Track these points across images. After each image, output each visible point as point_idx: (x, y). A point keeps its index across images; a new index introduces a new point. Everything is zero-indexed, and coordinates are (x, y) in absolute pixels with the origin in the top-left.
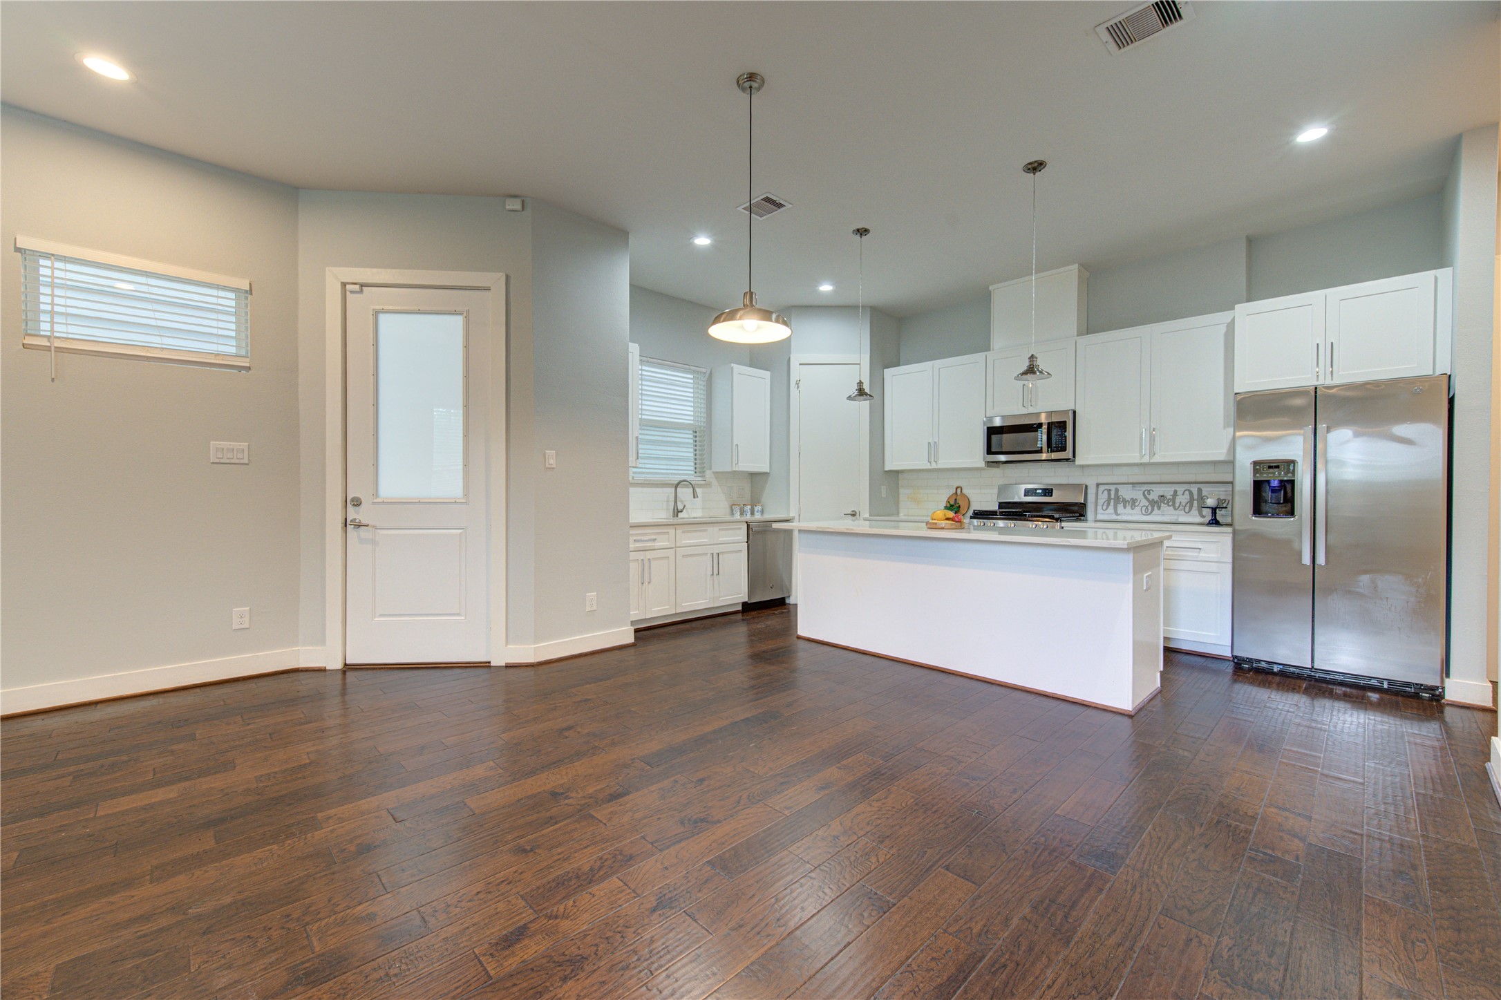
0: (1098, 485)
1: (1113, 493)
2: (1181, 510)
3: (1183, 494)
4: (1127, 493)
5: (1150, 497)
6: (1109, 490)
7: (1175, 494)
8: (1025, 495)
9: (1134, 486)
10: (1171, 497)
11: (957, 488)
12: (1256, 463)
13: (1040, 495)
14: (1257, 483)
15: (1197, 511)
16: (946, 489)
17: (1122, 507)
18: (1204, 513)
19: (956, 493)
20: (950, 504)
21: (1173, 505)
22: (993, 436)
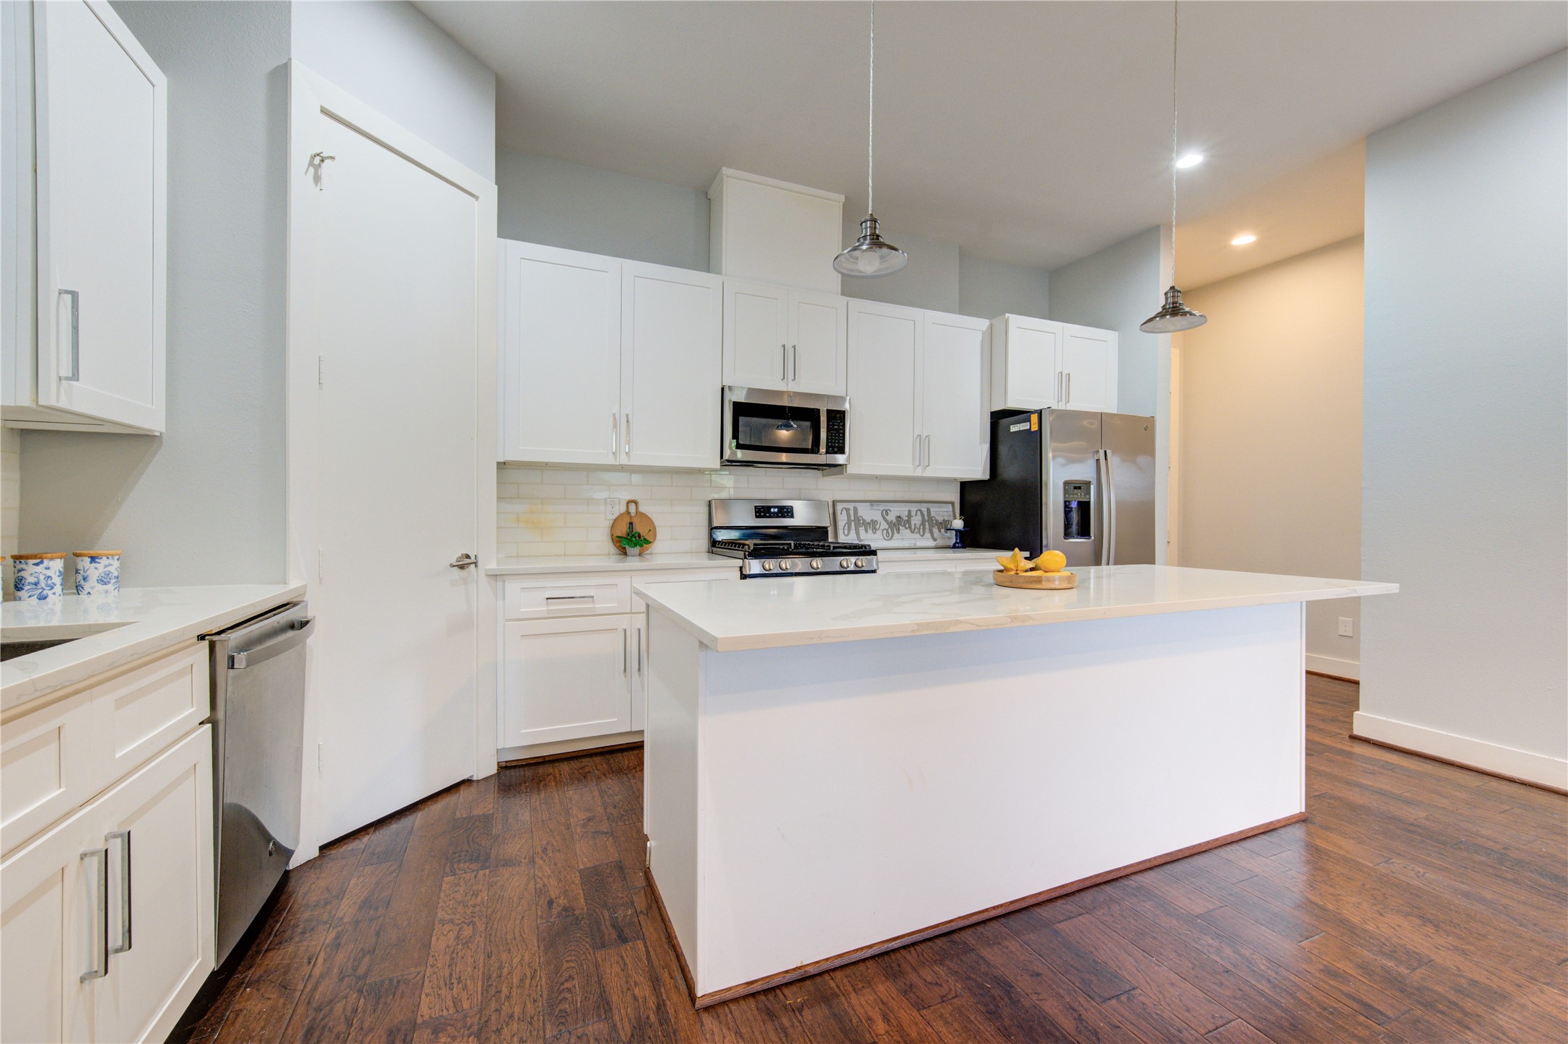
0: (835, 503)
1: (851, 513)
2: (916, 533)
3: (916, 515)
4: (865, 513)
5: (889, 518)
6: (847, 510)
7: (909, 515)
8: (757, 517)
9: (872, 505)
10: (907, 518)
11: (628, 503)
12: (1066, 483)
13: (776, 515)
14: (1065, 502)
15: (929, 534)
16: (606, 504)
17: (864, 531)
18: (935, 535)
19: (628, 513)
20: (622, 530)
21: (910, 528)
22: (741, 419)
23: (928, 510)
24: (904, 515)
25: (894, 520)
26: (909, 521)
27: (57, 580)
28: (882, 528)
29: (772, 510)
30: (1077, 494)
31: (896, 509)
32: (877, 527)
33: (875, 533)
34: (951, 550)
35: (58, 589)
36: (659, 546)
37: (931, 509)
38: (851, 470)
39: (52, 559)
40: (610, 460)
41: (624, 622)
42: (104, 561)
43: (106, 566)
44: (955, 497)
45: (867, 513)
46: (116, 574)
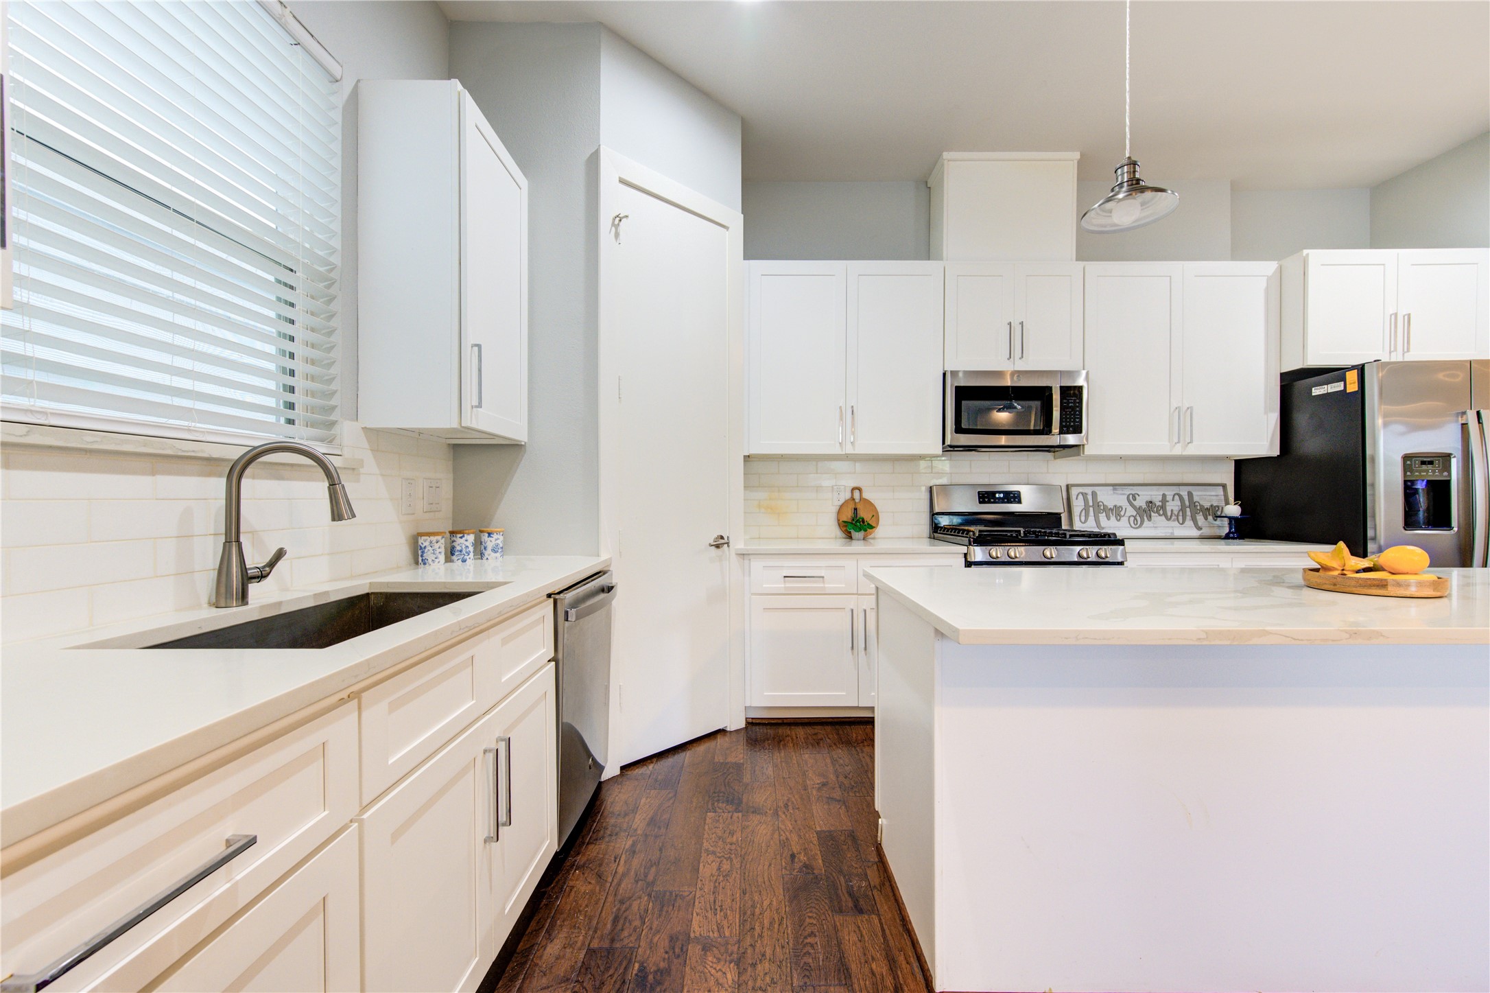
0: (1070, 487)
1: (1090, 497)
2: (1174, 521)
3: (1173, 500)
4: (1106, 498)
5: (1137, 503)
6: (1084, 495)
7: (1164, 500)
8: (980, 502)
9: (1114, 489)
10: (1160, 504)
11: (853, 489)
12: (1406, 458)
13: (1001, 501)
14: (1405, 482)
15: (1192, 523)
16: (833, 491)
17: (1105, 518)
18: (1200, 524)
19: (853, 499)
20: (847, 516)
21: (1165, 514)
22: (964, 403)
23: (1190, 494)
24: (1157, 500)
25: (1144, 506)
26: (1163, 507)
27: (471, 549)
28: (1128, 514)
29: (997, 495)
30: (1427, 471)
31: (1144, 493)
32: (1122, 513)
33: (1119, 520)
34: (1223, 542)
35: (472, 555)
36: (880, 531)
37: (1194, 493)
38: (1089, 450)
39: (468, 534)
40: (837, 450)
41: (851, 602)
42: (495, 536)
43: (496, 540)
44: (1228, 477)
45: (1108, 498)
46: (501, 545)
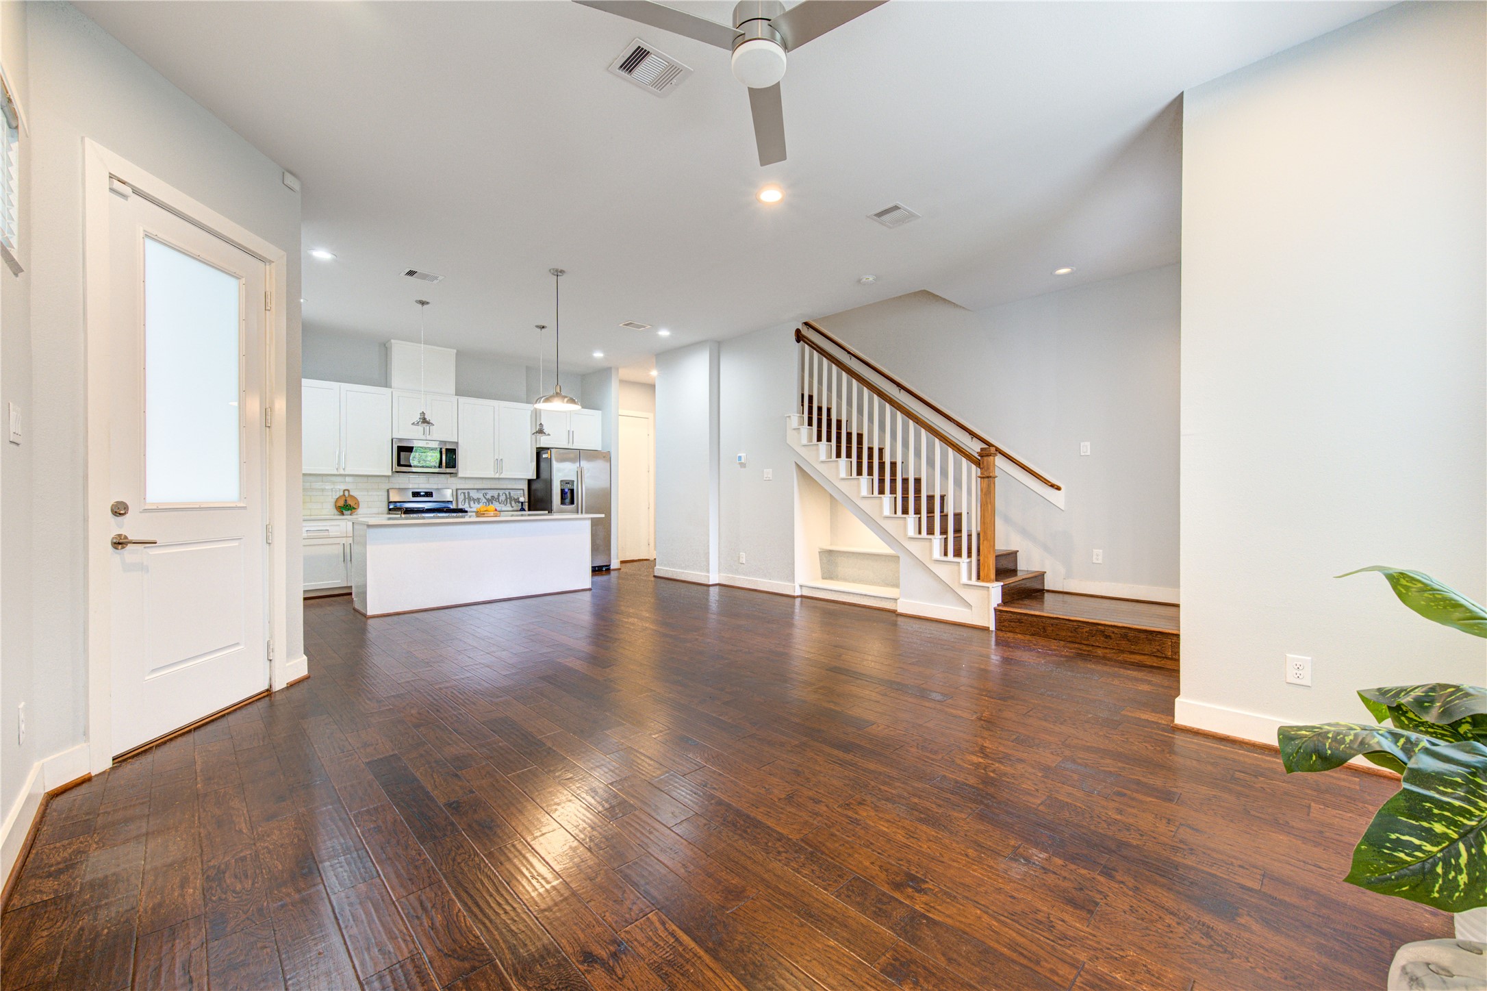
0: (457, 490)
1: (466, 495)
2: (502, 504)
3: (502, 495)
4: (474, 494)
5: (487, 497)
6: (464, 493)
7: (499, 495)
8: (413, 497)
9: (476, 491)
10: (497, 497)
11: (344, 491)
12: (562, 481)
13: (423, 496)
14: (561, 489)
15: (510, 504)
16: (332, 491)
17: (473, 503)
18: (513, 504)
19: (344, 495)
20: (341, 503)
21: (499, 501)
22: (402, 453)
23: (510, 493)
24: (496, 495)
25: (490, 498)
26: (498, 499)
28: (483, 501)
29: (421, 494)
30: (568, 486)
31: (489, 492)
32: (481, 501)
33: (479, 504)
36: (360, 511)
38: (460, 475)
40: (335, 472)
41: (344, 541)
44: (525, 487)
